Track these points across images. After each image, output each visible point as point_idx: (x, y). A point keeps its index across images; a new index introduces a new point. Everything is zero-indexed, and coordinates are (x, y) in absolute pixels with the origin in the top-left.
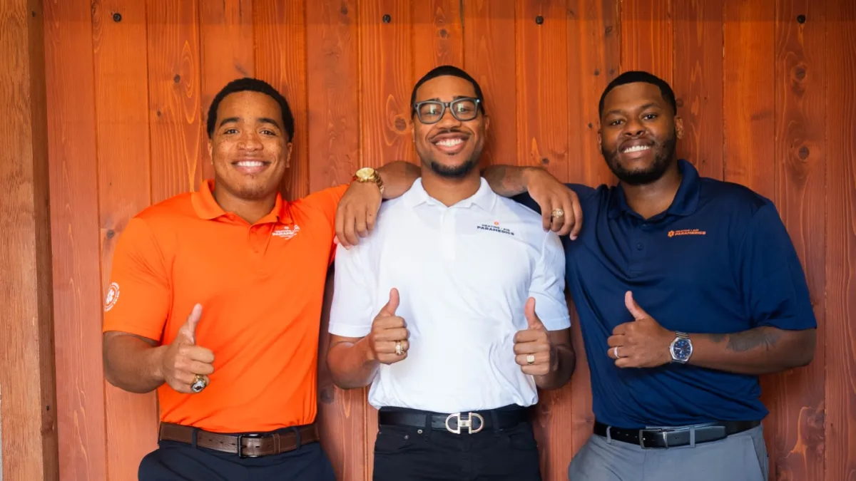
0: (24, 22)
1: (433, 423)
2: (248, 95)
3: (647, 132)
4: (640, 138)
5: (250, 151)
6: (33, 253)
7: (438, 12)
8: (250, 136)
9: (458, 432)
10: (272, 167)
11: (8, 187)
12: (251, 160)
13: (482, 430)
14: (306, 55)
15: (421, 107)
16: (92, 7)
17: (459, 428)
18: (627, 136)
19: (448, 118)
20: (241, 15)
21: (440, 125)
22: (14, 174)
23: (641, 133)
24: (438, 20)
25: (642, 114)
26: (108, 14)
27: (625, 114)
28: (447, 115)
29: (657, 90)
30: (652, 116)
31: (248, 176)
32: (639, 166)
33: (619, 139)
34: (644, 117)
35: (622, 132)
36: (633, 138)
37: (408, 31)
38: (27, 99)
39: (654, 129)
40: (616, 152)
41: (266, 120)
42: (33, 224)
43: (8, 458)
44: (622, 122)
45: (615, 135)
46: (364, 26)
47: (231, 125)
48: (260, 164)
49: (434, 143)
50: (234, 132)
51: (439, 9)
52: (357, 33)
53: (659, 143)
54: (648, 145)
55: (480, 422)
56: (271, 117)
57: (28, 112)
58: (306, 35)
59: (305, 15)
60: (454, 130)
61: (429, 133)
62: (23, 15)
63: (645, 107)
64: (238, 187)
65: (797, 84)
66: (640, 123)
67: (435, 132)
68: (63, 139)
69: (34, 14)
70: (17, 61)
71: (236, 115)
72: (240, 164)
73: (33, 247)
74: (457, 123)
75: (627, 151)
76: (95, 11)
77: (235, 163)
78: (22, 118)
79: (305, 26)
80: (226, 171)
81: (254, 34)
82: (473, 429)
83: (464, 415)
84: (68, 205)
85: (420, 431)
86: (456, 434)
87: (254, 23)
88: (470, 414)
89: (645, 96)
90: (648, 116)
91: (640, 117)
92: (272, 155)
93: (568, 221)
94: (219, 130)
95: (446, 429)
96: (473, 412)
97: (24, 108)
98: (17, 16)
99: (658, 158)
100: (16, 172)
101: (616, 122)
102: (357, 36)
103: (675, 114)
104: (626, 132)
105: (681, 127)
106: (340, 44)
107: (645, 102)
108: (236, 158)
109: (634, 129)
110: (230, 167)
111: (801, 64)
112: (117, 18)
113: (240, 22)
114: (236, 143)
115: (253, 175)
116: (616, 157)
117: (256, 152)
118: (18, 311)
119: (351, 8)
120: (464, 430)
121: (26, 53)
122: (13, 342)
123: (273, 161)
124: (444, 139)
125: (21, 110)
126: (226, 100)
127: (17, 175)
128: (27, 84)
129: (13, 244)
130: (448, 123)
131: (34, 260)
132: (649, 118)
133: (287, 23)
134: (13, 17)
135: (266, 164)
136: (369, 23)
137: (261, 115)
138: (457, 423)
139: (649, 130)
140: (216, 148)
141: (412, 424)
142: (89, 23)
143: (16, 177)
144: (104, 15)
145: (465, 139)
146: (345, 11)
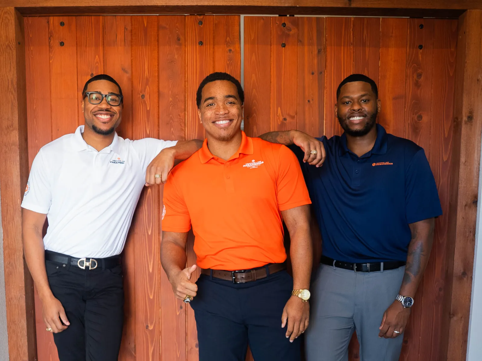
0: (13, 48)
1: (71, 262)
2: (218, 83)
3: (363, 110)
4: (359, 113)
5: (222, 115)
6: (18, 166)
7: (227, 40)
8: (221, 106)
9: (84, 268)
10: (235, 122)
11: (6, 133)
12: (223, 120)
13: (96, 268)
14: (158, 63)
15: (90, 95)
16: (49, 38)
17: (84, 266)
18: (352, 111)
19: (104, 103)
20: (125, 42)
21: (99, 106)
22: (9, 126)
23: (360, 110)
24: (227, 43)
25: (361, 99)
26: (57, 42)
27: (352, 99)
28: (104, 101)
29: (369, 86)
30: (366, 100)
31: (222, 129)
32: (357, 128)
33: (348, 112)
34: (362, 101)
35: (350, 109)
36: (355, 112)
37: (212, 49)
38: (15, 87)
39: (367, 108)
40: (345, 119)
41: (229, 96)
42: (18, 152)
43: (7, 270)
44: (349, 103)
45: (346, 110)
46: (189, 47)
47: (210, 101)
48: (228, 121)
49: (95, 115)
50: (212, 105)
51: (228, 38)
52: (185, 51)
53: (369, 116)
54: (363, 116)
55: (95, 264)
56: (232, 94)
57: (16, 94)
58: (158, 52)
59: (158, 41)
60: (107, 110)
61: (92, 110)
62: (13, 44)
63: (362, 96)
64: (217, 135)
65: (417, 81)
66: (360, 104)
67: (96, 109)
68: (35, 107)
69: (19, 43)
70: (10, 67)
71: (212, 96)
72: (217, 123)
73: (18, 163)
74: (109, 107)
75: (352, 119)
76: (51, 41)
77: (214, 122)
78: (13, 97)
79: (158, 47)
80: (209, 126)
81: (132, 52)
82: (91, 267)
83: (88, 259)
84: (37, 141)
85: (64, 265)
86: (83, 269)
87: (132, 45)
88: (91, 259)
89: (363, 89)
90: (364, 100)
91: (360, 101)
92: (234, 115)
93: (318, 157)
94: (204, 105)
95: (78, 266)
96: (92, 258)
97: (14, 92)
98: (10, 45)
99: (367, 123)
100: (10, 125)
101: (346, 102)
102: (185, 52)
103: (377, 99)
104: (352, 109)
105: (380, 106)
106: (176, 56)
107: (362, 93)
108: (214, 120)
109: (356, 107)
110: (211, 124)
111: (420, 71)
112: (62, 44)
113: (125, 46)
114: (214, 111)
115: (225, 128)
116: (346, 122)
117: (226, 115)
118: (11, 196)
119: (182, 38)
120: (87, 267)
121: (15, 63)
122: (9, 212)
123: (235, 119)
124: (101, 114)
125: (12, 93)
126: (206, 86)
127: (10, 126)
128: (15, 80)
129: (8, 162)
130: (104, 106)
131: (18, 170)
132: (364, 101)
133: (148, 46)
134: (8, 45)
135: (231, 120)
136: (192, 45)
137: (226, 93)
138: (84, 263)
139: (364, 109)
140: (203, 114)
141: (60, 261)
142: (48, 47)
143: (10, 128)
144: (55, 43)
145: (112, 116)
146: (179, 39)
